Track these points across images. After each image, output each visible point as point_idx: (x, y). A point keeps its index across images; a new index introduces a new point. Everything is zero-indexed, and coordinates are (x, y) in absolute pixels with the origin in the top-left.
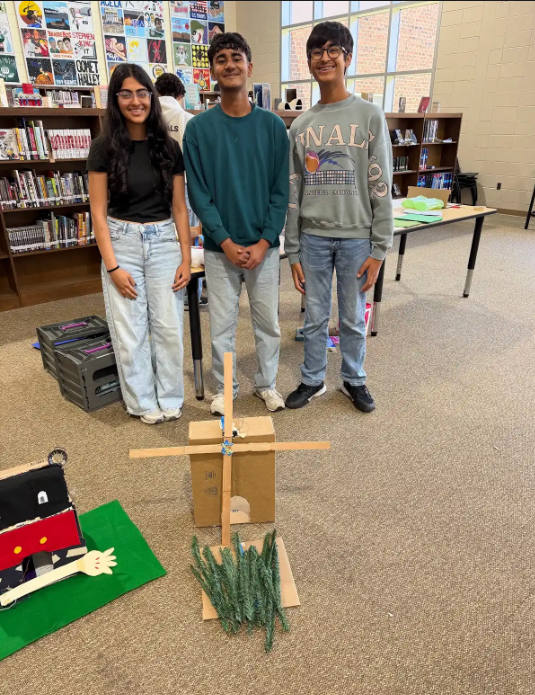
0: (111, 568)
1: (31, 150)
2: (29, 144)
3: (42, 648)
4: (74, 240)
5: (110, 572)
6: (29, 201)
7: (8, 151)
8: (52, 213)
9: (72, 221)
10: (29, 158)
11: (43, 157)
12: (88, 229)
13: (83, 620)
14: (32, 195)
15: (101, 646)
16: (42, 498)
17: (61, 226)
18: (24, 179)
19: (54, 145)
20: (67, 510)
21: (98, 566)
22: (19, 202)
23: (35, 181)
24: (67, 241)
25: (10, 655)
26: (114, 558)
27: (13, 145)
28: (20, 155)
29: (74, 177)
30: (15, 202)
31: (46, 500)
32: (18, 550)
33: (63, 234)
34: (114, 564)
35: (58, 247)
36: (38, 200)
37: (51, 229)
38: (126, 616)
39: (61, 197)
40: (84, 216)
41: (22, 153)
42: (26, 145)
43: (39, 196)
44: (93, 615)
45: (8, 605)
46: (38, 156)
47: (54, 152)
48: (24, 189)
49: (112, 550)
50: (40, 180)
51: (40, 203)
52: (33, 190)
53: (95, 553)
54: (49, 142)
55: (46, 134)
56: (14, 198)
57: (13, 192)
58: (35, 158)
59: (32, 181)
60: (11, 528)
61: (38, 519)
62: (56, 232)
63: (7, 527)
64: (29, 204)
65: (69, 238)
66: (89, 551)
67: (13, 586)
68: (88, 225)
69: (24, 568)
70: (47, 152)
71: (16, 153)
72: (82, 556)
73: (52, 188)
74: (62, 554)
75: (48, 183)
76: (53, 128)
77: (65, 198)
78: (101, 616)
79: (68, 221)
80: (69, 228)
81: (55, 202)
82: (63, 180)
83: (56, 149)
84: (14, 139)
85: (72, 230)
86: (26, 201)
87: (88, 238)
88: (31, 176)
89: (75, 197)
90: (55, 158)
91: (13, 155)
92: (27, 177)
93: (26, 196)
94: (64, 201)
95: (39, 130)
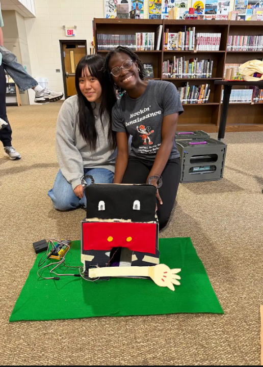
0: (174, 285)
1: (185, 45)
2: (185, 41)
3: (103, 325)
4: (196, 100)
5: (173, 289)
6: (177, 74)
7: (173, 45)
8: (188, 83)
9: (197, 89)
10: (183, 49)
11: (191, 49)
12: (205, 95)
13: (141, 319)
14: (180, 71)
15: (149, 352)
16: (136, 206)
17: (191, 91)
18: (178, 61)
19: (198, 42)
20: (152, 222)
21: (164, 278)
22: (171, 74)
23: (183, 63)
24: (192, 100)
25: (80, 319)
26: (179, 278)
27: (176, 42)
28: (179, 47)
29: (205, 62)
30: (170, 74)
31: (139, 208)
32: (110, 239)
33: (191, 96)
34: (178, 283)
35: (186, 103)
36: (182, 74)
37: (185, 92)
38: (178, 335)
39: (195, 74)
40: (205, 86)
41: (180, 46)
42: (183, 42)
43: (183, 72)
44: (150, 318)
45: (93, 279)
46: (188, 48)
47: (197, 46)
48: (176, 67)
49: (179, 270)
50: (186, 63)
51: (183, 76)
52: (181, 69)
53: (164, 267)
54: (196, 40)
55: (196, 36)
56: (170, 72)
57: (170, 68)
58: (186, 49)
59: (181, 63)
60: (110, 221)
61: (129, 221)
62: (187, 94)
63: (108, 219)
64: (177, 76)
65: (194, 98)
66: (160, 263)
67: (101, 266)
68: (206, 92)
69: (111, 255)
70: (194, 46)
71: (177, 46)
72: (154, 265)
73: (191, 68)
74: (140, 257)
75: (190, 65)
76: (200, 32)
77: (197, 74)
78: (156, 323)
79: (195, 88)
80: (195, 92)
81: (191, 76)
82: (198, 64)
83: (199, 45)
84: (178, 39)
85: (196, 94)
86: (176, 74)
87: (204, 100)
88: (182, 60)
89: (202, 74)
90: (197, 50)
91: (175, 47)
92: (180, 61)
93: (176, 71)
94: (196, 76)
95: (192, 33)
